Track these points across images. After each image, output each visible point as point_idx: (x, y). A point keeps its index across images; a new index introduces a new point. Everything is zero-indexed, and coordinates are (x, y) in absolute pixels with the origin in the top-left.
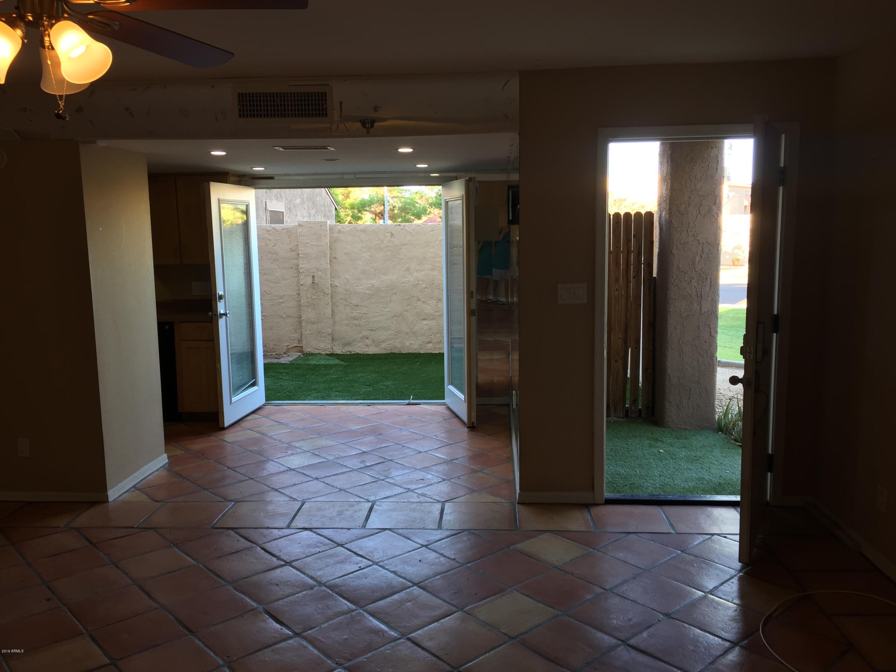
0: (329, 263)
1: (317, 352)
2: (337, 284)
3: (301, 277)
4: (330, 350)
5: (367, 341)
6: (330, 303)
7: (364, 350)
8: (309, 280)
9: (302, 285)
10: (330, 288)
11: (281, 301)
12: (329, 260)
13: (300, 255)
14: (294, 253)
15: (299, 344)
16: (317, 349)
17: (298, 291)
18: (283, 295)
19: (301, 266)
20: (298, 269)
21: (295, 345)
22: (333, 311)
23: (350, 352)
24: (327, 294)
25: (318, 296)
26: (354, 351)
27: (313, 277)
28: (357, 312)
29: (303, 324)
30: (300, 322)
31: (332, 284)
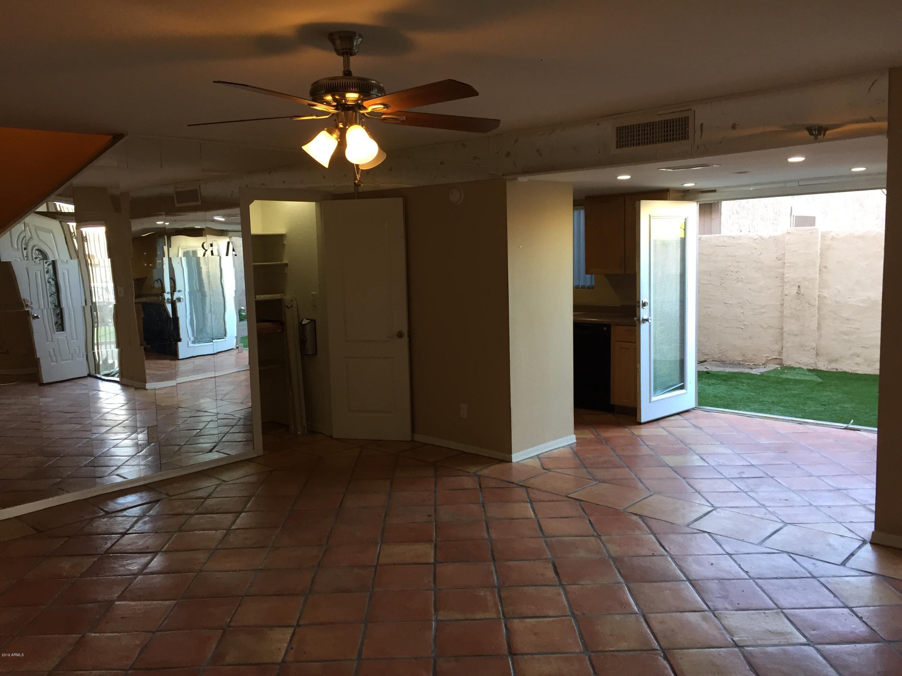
0: (818, 272)
1: (798, 366)
2: (826, 296)
3: (785, 287)
4: (813, 365)
5: (858, 359)
6: (817, 316)
7: (853, 369)
8: (795, 290)
9: (786, 295)
10: (817, 299)
11: (763, 310)
12: (818, 270)
13: (786, 264)
14: (780, 261)
15: (779, 356)
16: (798, 363)
17: (782, 302)
18: (766, 305)
19: (786, 276)
20: (783, 279)
21: (775, 357)
22: (819, 324)
23: (837, 369)
24: (813, 306)
25: (803, 307)
26: (841, 369)
27: (799, 287)
28: (848, 326)
29: (785, 335)
30: (782, 334)
31: (821, 295)
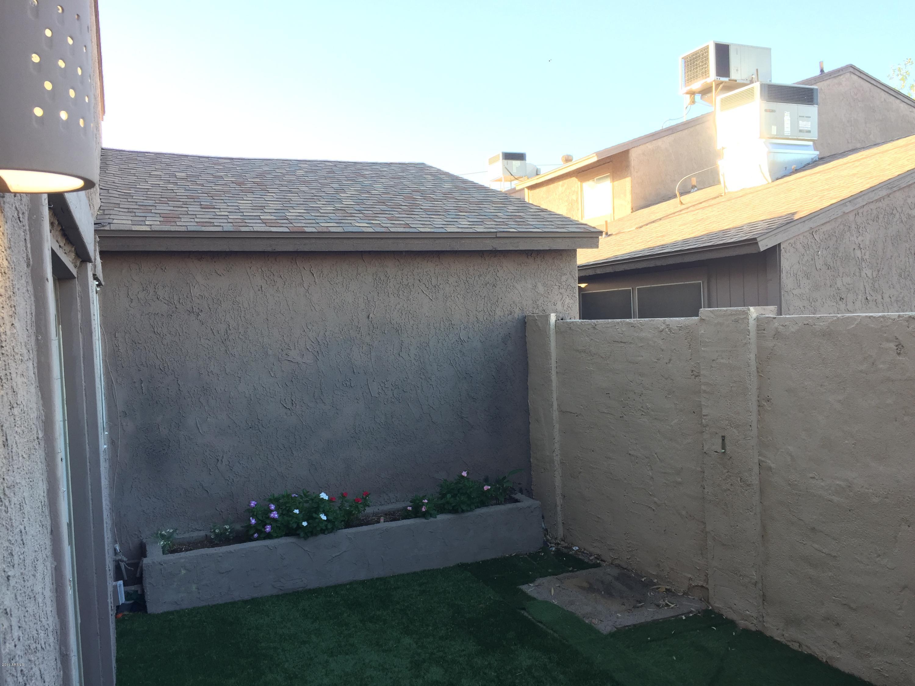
0: (755, 409)
2: (773, 466)
3: (705, 436)
5: (837, 631)
6: (758, 509)
8: (718, 444)
9: (706, 453)
10: (756, 469)
11: (678, 479)
12: (754, 404)
13: (704, 387)
15: (705, 582)
17: (702, 466)
18: (682, 469)
19: (705, 412)
20: (700, 417)
21: (699, 583)
25: (732, 485)
26: (808, 647)
27: (723, 438)
30: (705, 536)
31: (763, 461)
